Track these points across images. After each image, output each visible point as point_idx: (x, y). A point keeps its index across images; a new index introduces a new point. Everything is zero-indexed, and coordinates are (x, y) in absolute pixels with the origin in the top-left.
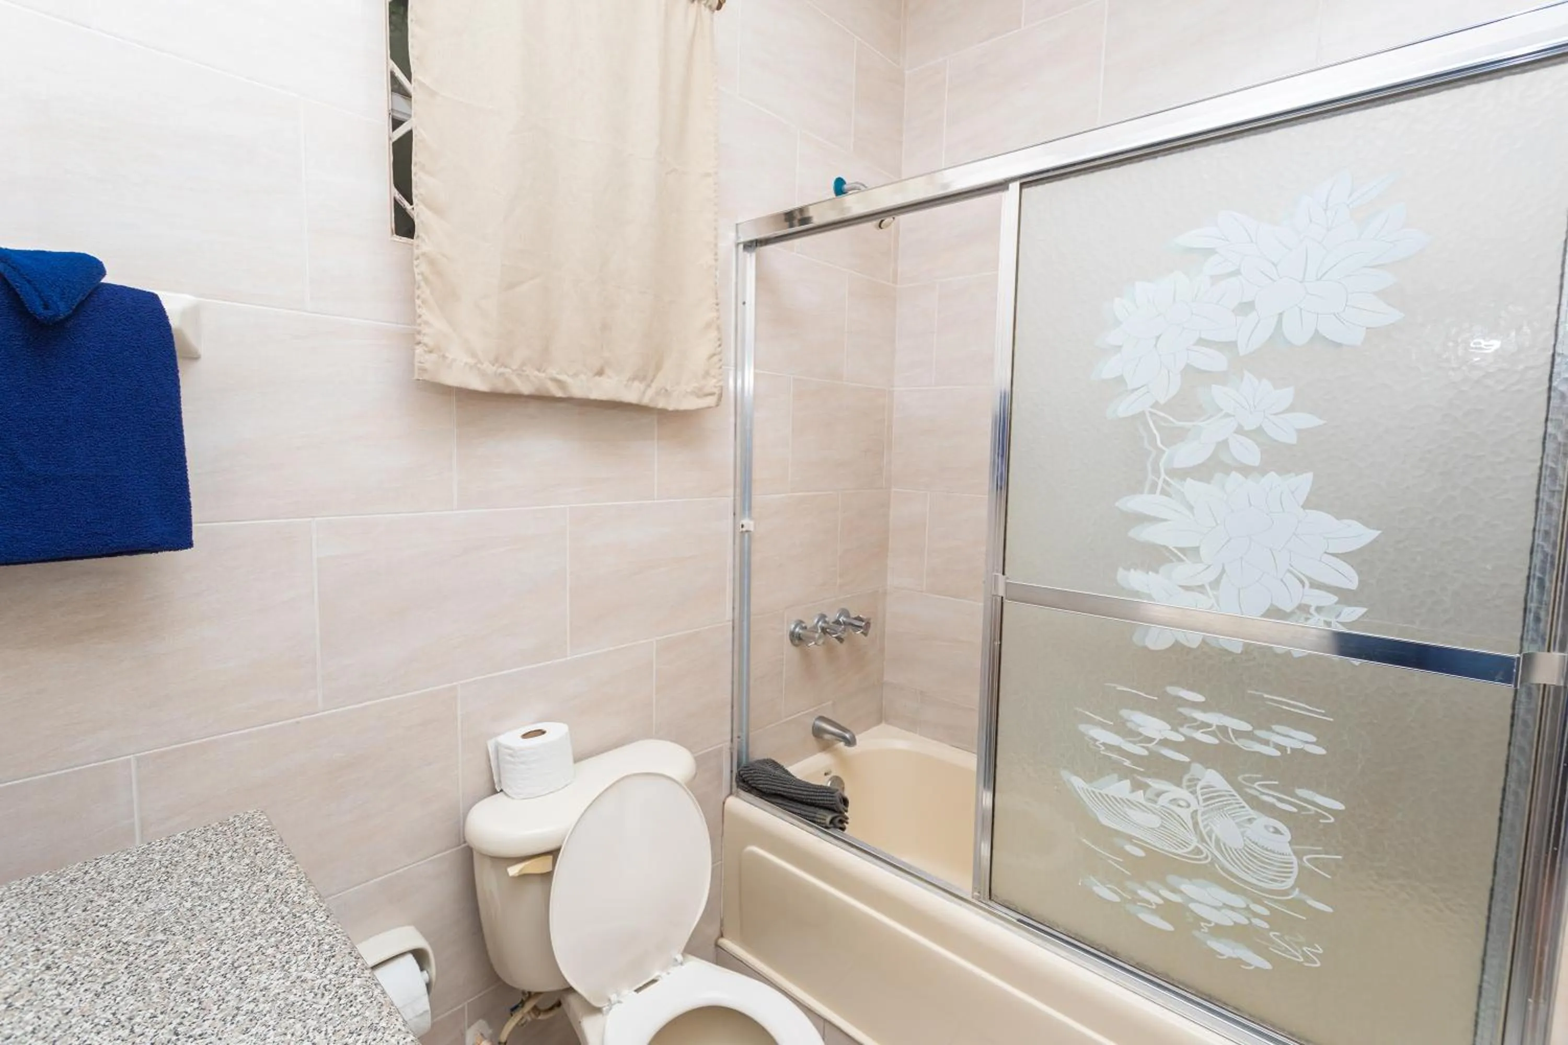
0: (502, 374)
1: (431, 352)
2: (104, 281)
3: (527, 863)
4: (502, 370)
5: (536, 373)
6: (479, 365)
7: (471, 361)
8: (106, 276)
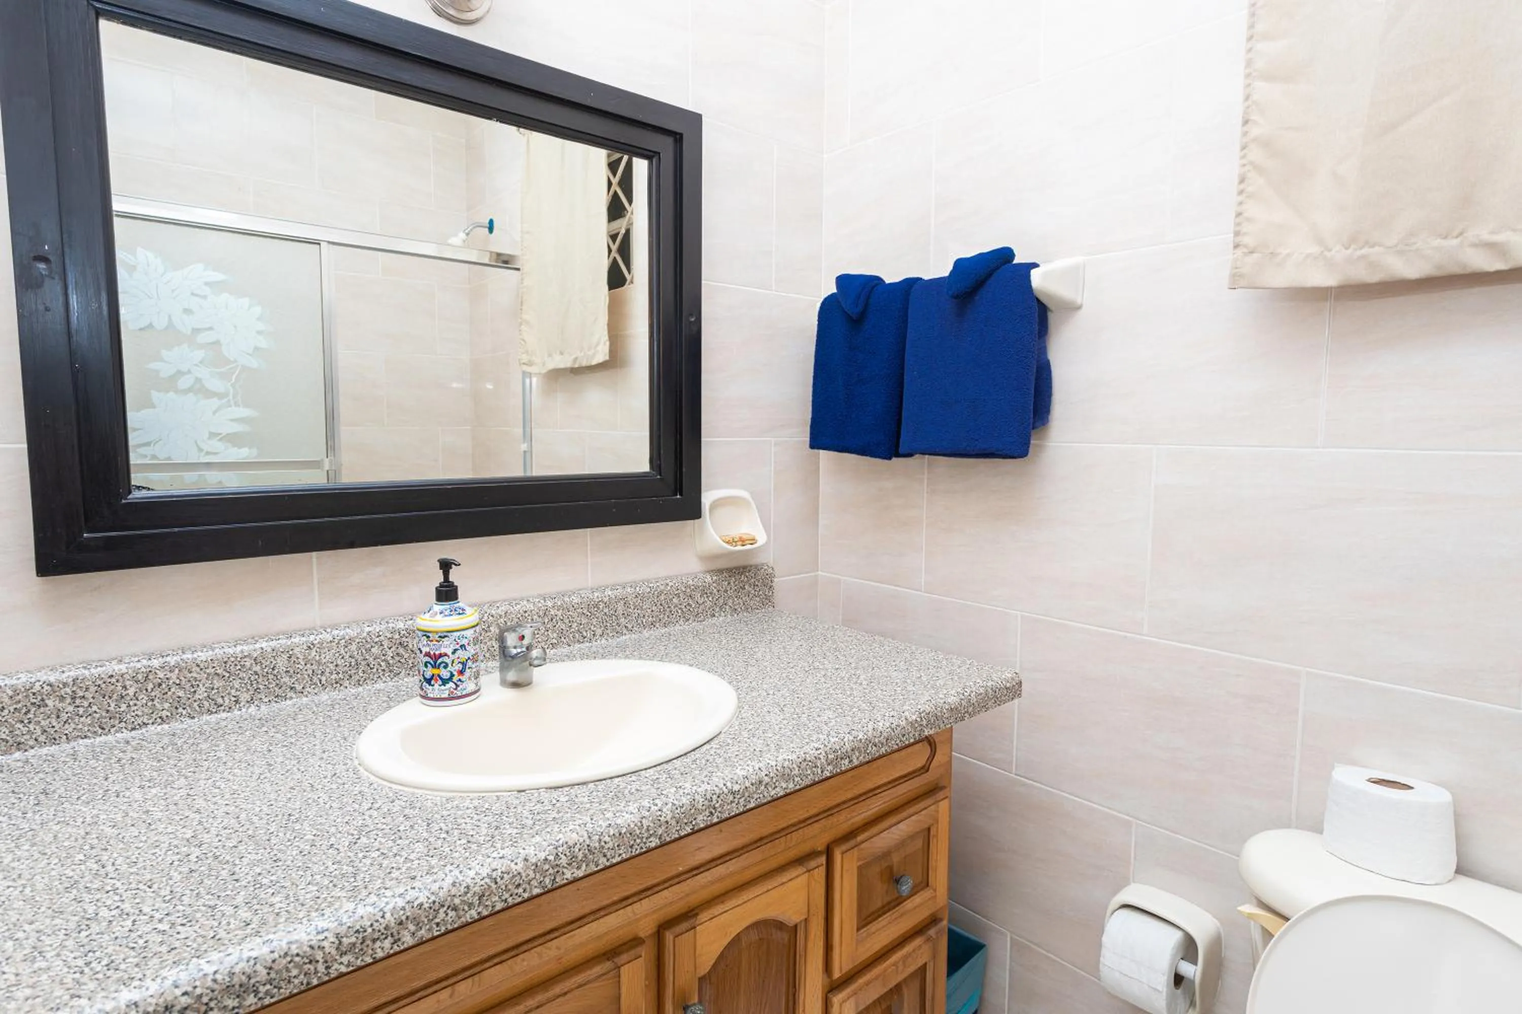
0: (1363, 257)
1: (1252, 252)
2: (1015, 262)
3: (1269, 915)
4: (1365, 251)
5: (1438, 242)
6: (1327, 253)
7: (1315, 249)
8: (1016, 258)
